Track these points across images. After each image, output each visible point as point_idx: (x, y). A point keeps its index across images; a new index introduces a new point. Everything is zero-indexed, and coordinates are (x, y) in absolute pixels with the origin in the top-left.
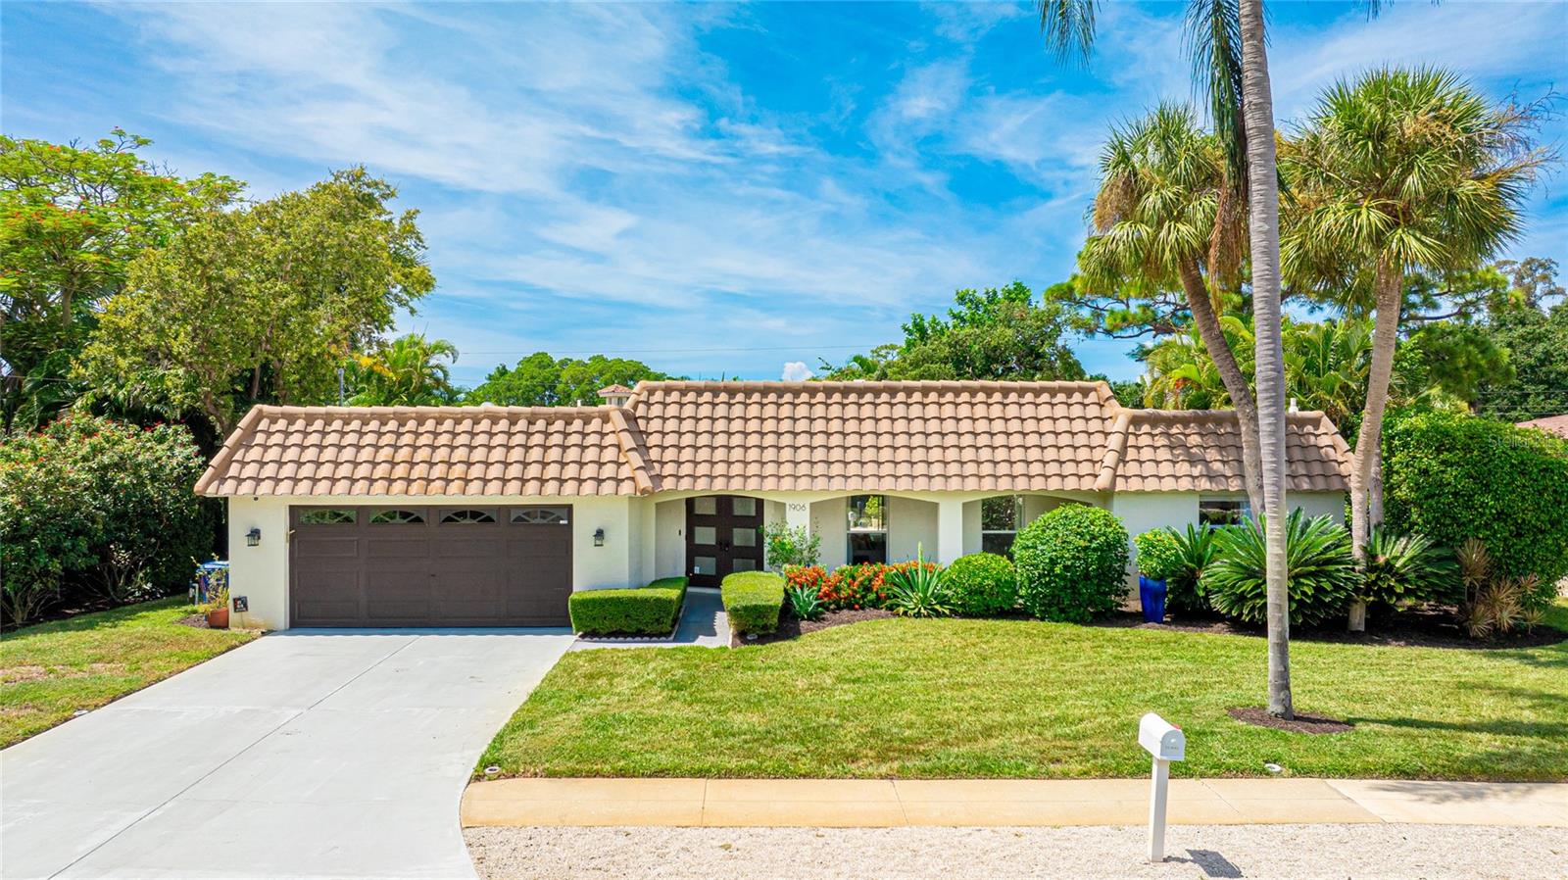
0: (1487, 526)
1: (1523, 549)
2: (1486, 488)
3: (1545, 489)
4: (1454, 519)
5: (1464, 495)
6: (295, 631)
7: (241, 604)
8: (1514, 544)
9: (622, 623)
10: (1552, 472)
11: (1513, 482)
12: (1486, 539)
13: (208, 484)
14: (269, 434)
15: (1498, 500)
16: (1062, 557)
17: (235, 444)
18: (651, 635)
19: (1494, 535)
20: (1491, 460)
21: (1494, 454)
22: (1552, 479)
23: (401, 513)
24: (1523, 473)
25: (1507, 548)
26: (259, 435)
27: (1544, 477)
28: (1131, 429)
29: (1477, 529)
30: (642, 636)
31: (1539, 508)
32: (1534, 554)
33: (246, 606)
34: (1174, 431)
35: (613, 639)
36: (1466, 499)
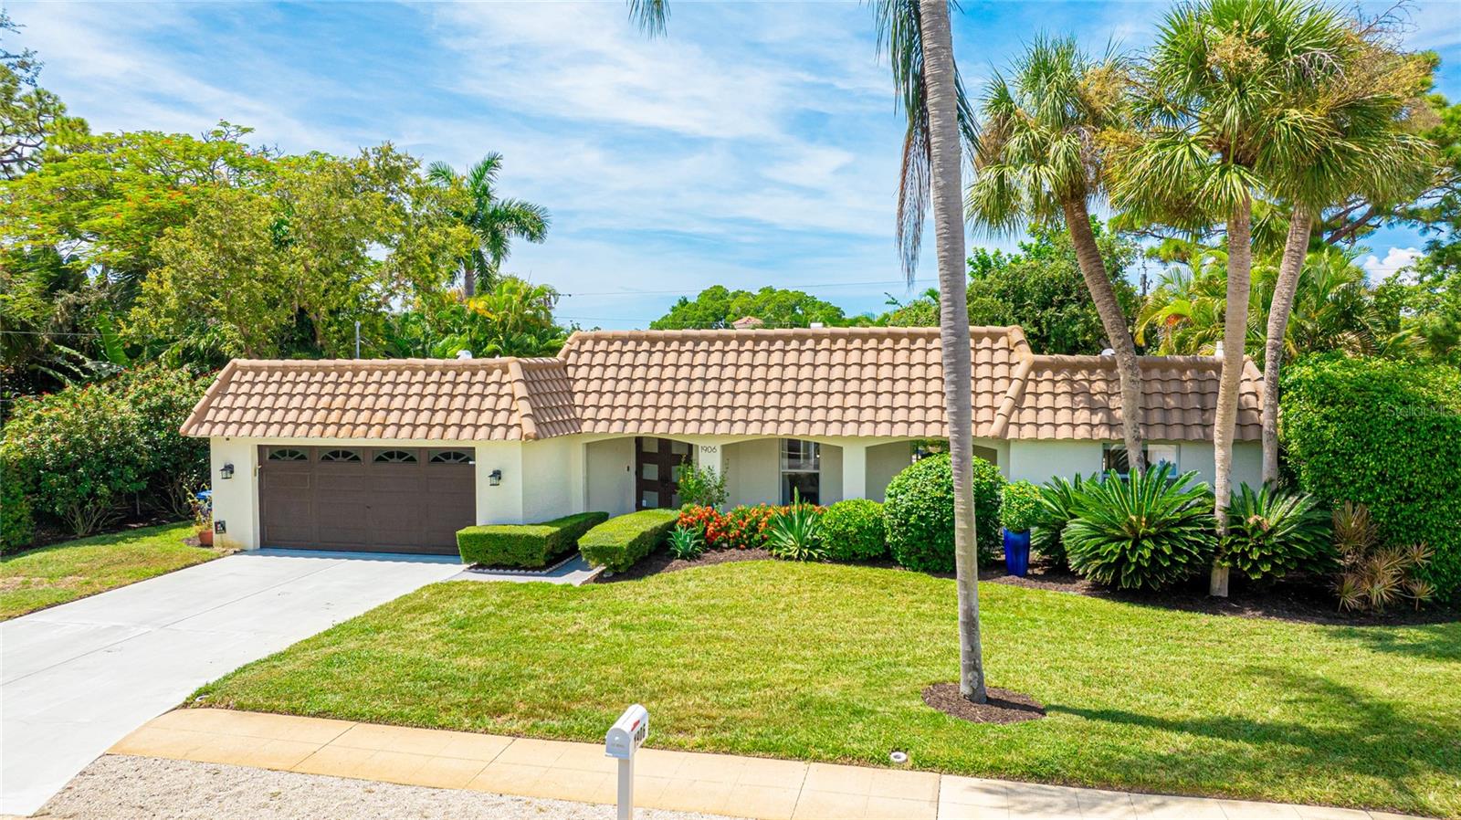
0: (1371, 489)
1: (1412, 516)
2: (1367, 447)
3: (1437, 449)
4: (1336, 479)
5: (1344, 454)
6: (265, 551)
7: (221, 527)
8: (1401, 510)
9: (500, 557)
10: (1445, 430)
11: (1397, 442)
12: (1367, 503)
13: (190, 427)
14: (240, 384)
15: (1380, 460)
16: (918, 507)
17: (213, 392)
18: (526, 569)
19: (1378, 500)
20: (1374, 416)
21: (1378, 409)
22: (1444, 439)
23: (343, 452)
24: (1410, 431)
25: (1392, 514)
26: (233, 385)
27: (1434, 436)
28: (1032, 375)
29: (1359, 491)
30: (520, 569)
31: (1430, 471)
32: (1426, 522)
33: (224, 529)
34: (1079, 377)
35: (494, 571)
36: (1345, 458)
